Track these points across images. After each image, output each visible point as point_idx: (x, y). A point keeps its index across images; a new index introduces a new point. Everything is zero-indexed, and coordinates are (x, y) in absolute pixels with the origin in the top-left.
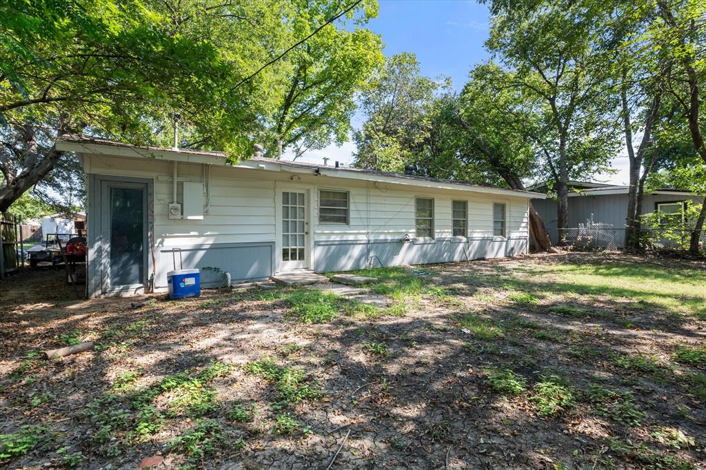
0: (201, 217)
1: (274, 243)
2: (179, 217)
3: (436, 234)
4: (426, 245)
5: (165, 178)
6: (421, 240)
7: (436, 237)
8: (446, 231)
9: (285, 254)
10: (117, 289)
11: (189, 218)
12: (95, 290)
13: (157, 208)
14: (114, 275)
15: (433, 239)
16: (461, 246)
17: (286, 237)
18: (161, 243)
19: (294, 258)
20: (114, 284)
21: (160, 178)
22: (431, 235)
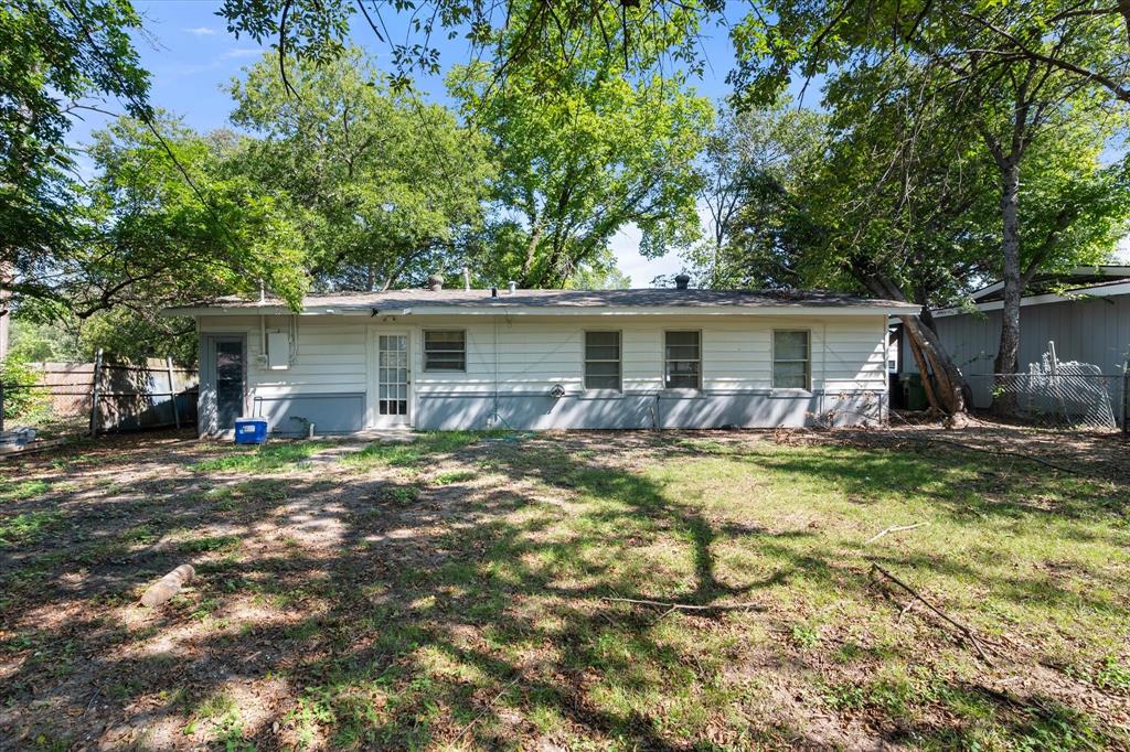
0: (285, 367)
1: (365, 394)
2: (266, 367)
3: (624, 385)
4: (601, 402)
5: (257, 331)
6: (593, 393)
7: (624, 389)
8: (647, 379)
9: (383, 407)
10: (220, 432)
11: (274, 368)
12: (203, 432)
13: (250, 359)
14: (220, 420)
15: (621, 392)
16: (682, 405)
17: (383, 388)
18: (254, 392)
19: (393, 412)
20: (220, 427)
21: (252, 331)
22: (617, 385)
